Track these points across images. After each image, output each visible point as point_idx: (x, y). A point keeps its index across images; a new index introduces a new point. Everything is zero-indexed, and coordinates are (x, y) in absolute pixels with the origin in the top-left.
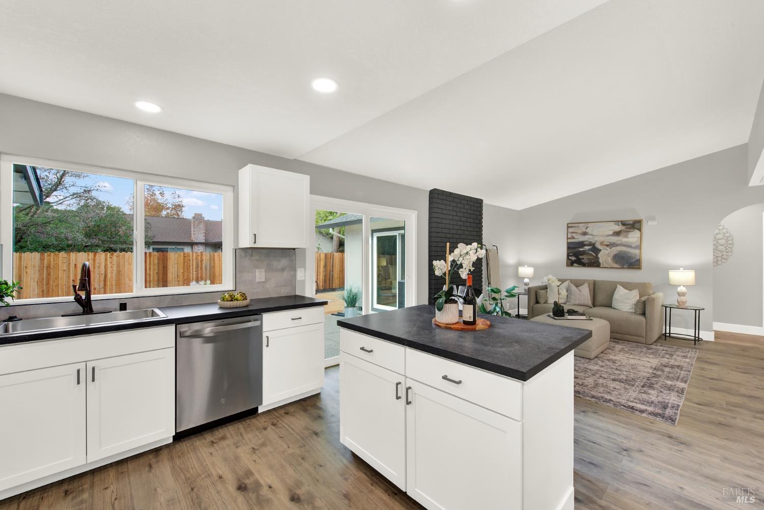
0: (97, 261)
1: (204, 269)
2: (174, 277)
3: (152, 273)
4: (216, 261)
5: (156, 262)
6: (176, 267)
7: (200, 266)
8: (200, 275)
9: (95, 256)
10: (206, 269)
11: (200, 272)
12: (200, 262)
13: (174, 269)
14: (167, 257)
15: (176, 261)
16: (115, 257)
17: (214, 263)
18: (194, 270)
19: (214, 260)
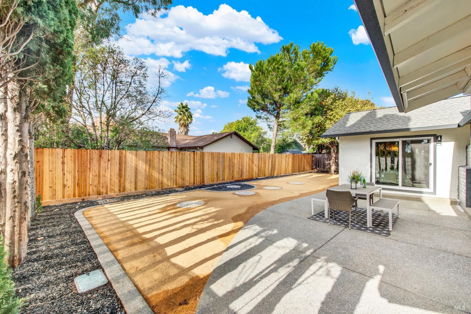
2: (207, 168)
12: (218, 159)
13: (207, 163)
15: (208, 157)
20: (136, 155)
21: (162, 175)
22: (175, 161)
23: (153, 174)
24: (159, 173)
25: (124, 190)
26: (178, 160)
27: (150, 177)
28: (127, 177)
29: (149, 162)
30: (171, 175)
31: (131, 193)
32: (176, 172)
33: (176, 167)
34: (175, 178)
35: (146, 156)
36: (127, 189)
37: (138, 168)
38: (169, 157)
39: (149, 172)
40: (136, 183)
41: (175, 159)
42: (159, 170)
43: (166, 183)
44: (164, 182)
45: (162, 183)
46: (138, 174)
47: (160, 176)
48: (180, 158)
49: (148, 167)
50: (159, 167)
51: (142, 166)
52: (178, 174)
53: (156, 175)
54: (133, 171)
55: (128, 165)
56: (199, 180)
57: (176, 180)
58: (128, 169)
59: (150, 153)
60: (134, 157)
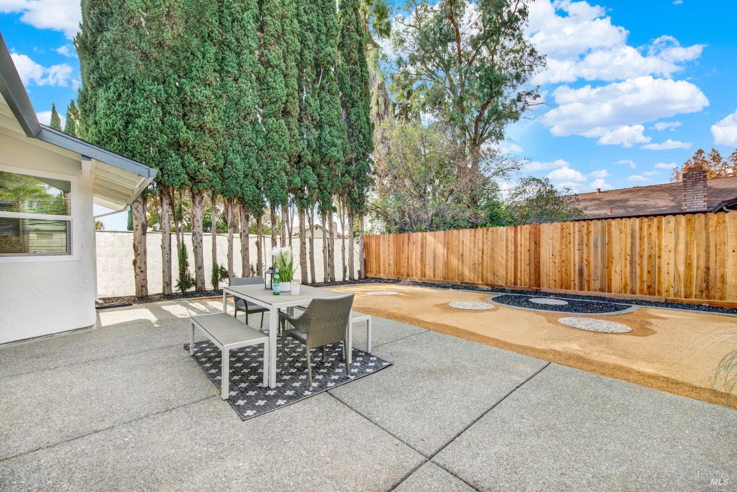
0: (477, 237)
1: (592, 245)
2: (548, 257)
3: (523, 252)
4: (614, 236)
5: (528, 236)
6: (551, 244)
7: (585, 242)
8: (585, 256)
9: (475, 231)
10: (596, 246)
11: (585, 251)
12: (585, 238)
13: (548, 246)
14: (539, 230)
15: (551, 235)
16: (489, 233)
17: (610, 237)
18: (577, 248)
19: (610, 233)
20: (435, 238)
21: (463, 262)
22: (480, 244)
23: (452, 260)
24: (459, 260)
25: (425, 276)
26: (485, 241)
27: (448, 264)
28: (427, 262)
29: (447, 245)
30: (475, 264)
31: (430, 280)
32: (482, 261)
33: (483, 253)
34: (480, 269)
35: (445, 236)
36: (427, 276)
37: (436, 252)
38: (472, 238)
39: (447, 257)
40: (434, 270)
41: (481, 240)
42: (459, 257)
43: (468, 275)
44: (465, 273)
45: (462, 274)
46: (436, 259)
47: (460, 263)
48: (489, 238)
49: (446, 250)
50: (459, 251)
51: (441, 250)
52: (485, 264)
53: (454, 262)
54: (432, 255)
55: (428, 248)
56: (527, 280)
57: (482, 273)
58: (428, 253)
59: (448, 233)
60: (433, 239)
